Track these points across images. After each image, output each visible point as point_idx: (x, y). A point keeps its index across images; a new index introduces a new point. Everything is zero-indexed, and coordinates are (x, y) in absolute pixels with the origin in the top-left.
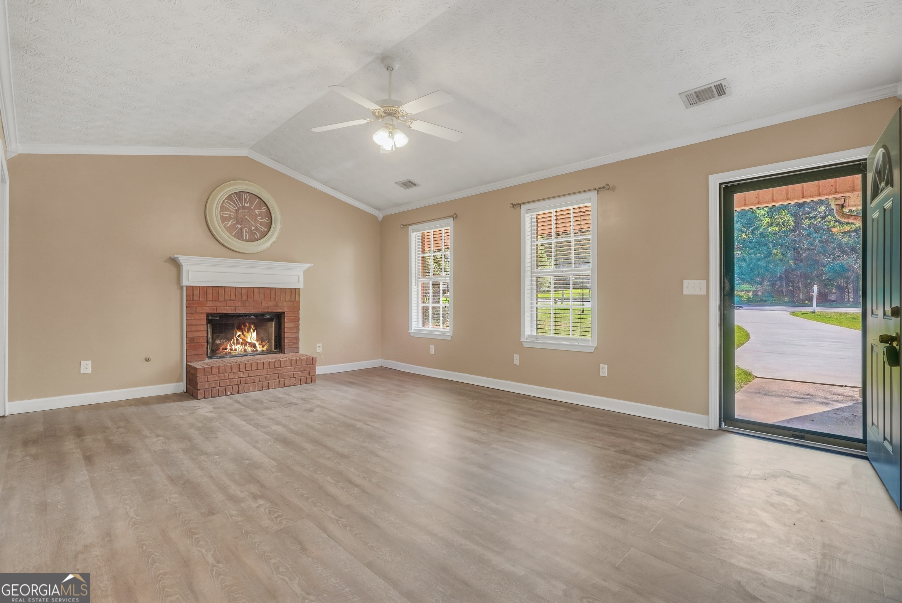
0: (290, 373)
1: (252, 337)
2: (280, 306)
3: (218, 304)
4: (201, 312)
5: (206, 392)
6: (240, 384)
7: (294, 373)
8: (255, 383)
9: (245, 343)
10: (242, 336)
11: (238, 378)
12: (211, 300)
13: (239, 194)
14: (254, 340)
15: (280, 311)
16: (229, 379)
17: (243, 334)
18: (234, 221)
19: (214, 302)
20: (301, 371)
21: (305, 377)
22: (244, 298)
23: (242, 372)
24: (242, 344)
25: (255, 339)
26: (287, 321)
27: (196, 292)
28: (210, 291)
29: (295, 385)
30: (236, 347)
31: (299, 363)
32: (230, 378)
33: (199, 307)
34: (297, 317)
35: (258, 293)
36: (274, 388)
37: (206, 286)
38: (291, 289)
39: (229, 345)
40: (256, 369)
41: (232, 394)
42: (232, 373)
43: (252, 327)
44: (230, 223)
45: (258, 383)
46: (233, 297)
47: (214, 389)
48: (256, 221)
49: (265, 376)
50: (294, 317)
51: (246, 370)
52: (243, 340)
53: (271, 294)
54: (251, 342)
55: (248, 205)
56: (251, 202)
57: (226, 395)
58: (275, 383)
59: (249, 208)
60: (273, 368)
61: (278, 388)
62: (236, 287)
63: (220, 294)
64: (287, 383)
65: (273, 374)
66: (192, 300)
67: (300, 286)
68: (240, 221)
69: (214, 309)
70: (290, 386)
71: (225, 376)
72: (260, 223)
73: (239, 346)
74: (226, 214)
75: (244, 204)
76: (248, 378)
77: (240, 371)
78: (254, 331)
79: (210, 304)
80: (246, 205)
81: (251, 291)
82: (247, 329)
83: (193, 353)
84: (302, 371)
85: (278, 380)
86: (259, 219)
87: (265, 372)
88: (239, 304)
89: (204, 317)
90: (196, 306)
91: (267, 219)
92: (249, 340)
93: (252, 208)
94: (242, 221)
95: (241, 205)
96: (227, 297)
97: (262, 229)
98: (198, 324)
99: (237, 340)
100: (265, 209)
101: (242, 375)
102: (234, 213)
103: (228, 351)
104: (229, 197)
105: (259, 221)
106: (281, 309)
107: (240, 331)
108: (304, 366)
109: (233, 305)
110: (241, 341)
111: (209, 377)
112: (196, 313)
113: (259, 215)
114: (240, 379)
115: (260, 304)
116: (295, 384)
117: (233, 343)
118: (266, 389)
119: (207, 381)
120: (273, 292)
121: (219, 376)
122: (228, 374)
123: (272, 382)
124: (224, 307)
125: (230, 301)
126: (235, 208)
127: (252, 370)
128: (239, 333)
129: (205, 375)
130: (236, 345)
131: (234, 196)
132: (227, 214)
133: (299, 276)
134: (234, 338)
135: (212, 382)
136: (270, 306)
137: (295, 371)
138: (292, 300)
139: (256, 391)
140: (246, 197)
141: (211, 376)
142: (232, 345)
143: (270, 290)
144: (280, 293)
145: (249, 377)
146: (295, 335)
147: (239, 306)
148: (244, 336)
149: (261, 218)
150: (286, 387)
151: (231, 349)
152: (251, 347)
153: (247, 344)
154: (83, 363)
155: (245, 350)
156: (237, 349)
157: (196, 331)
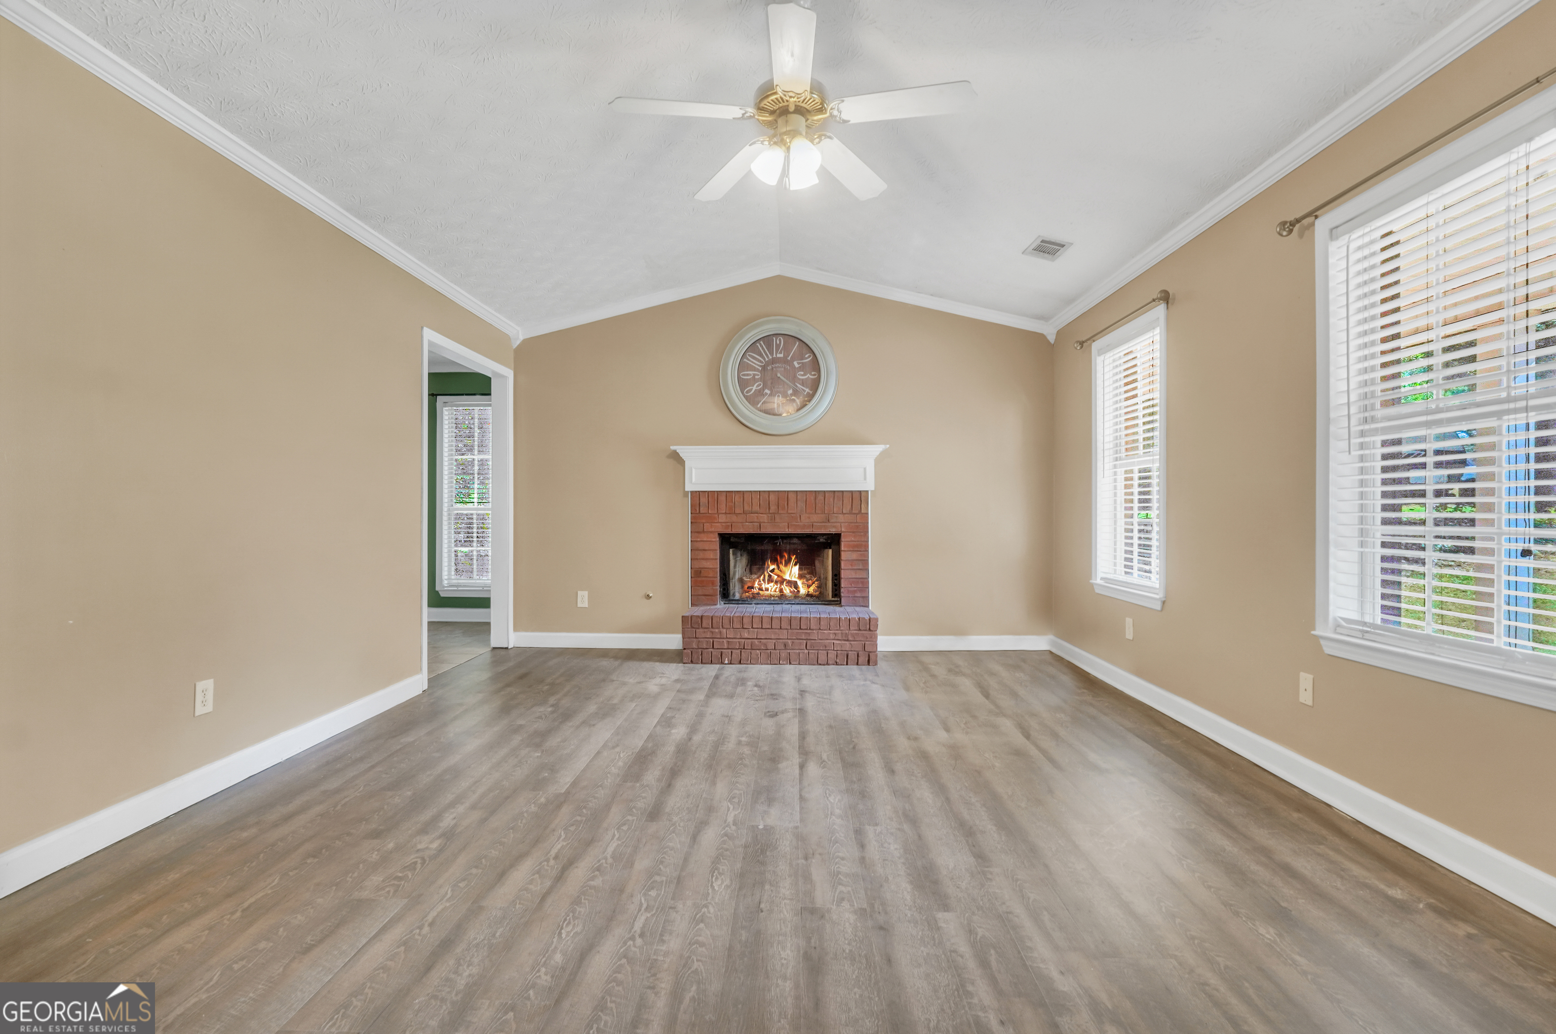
0: (828, 641)
1: (792, 572)
2: (832, 523)
3: (734, 518)
4: (710, 530)
5: (693, 655)
6: (744, 648)
7: (835, 642)
8: (767, 651)
9: (782, 581)
10: (776, 571)
11: (741, 638)
12: (724, 512)
13: (767, 340)
14: (795, 577)
15: (833, 531)
16: (727, 638)
17: (779, 568)
18: (761, 384)
19: (728, 515)
20: (848, 640)
21: (856, 653)
22: (773, 508)
23: (746, 630)
24: (776, 582)
25: (797, 576)
26: (846, 549)
27: (704, 500)
28: (722, 498)
29: (837, 664)
30: (767, 586)
31: (844, 626)
32: (728, 636)
33: (708, 523)
34: (863, 543)
35: (795, 500)
36: (799, 664)
37: (717, 491)
38: (852, 492)
39: (757, 583)
40: (768, 627)
41: (731, 664)
42: (732, 630)
43: (793, 558)
44: (754, 388)
45: (772, 651)
46: (756, 508)
47: (706, 650)
48: (794, 379)
49: (784, 641)
50: (858, 541)
51: (752, 627)
52: (778, 576)
53: (817, 501)
54: (790, 579)
55: (782, 355)
56: (787, 349)
57: (722, 663)
58: (801, 655)
59: (784, 361)
60: (798, 629)
61: (806, 664)
62: (760, 491)
63: (736, 503)
64: (823, 658)
65: (797, 639)
66: (698, 512)
67: (869, 485)
68: (769, 383)
69: (729, 526)
70: (828, 664)
71: (720, 632)
72: (801, 382)
73: (772, 584)
74: (748, 375)
75: (776, 355)
76: (756, 641)
77: (743, 628)
78: (795, 565)
79: (722, 518)
80: (779, 355)
81: (783, 497)
82: (785, 561)
83: (700, 593)
84: (850, 641)
85: (806, 651)
86: (801, 376)
87: (784, 634)
88: (764, 518)
89: (714, 538)
90: (704, 521)
91: (813, 373)
92: (787, 577)
93: (789, 358)
94: (772, 383)
95: (770, 357)
96: (746, 508)
97: (805, 391)
98: (707, 548)
99: (770, 576)
100: (809, 357)
101: (746, 635)
102: (761, 372)
103: (755, 591)
104: (753, 347)
105: (799, 379)
106: (834, 527)
107: (774, 564)
108: (853, 632)
109: (756, 520)
110: (776, 577)
111: (697, 630)
112: (704, 532)
113: (800, 369)
114: (743, 640)
115: (799, 519)
116: (836, 662)
117: (764, 580)
118: (785, 662)
119: (696, 638)
120: (821, 497)
121: (712, 632)
122: (725, 630)
123: (794, 653)
124: (741, 523)
125: (752, 513)
126: (762, 362)
127: (762, 628)
128: (772, 567)
129: (692, 627)
130: (768, 583)
131: (760, 344)
132: (750, 375)
133: (865, 469)
134: (766, 573)
135: (702, 640)
136: (815, 522)
137: (836, 638)
138: (853, 512)
139: (768, 664)
140: (778, 342)
141: (701, 630)
142: (762, 582)
143: (816, 495)
144: (831, 500)
145: (757, 639)
146: (860, 575)
147: (765, 521)
148: (781, 571)
149: (802, 373)
150: (820, 664)
151: (761, 589)
152: (791, 587)
153: (785, 583)
154: (580, 593)
155: (781, 591)
156: (770, 590)
157: (703, 559)
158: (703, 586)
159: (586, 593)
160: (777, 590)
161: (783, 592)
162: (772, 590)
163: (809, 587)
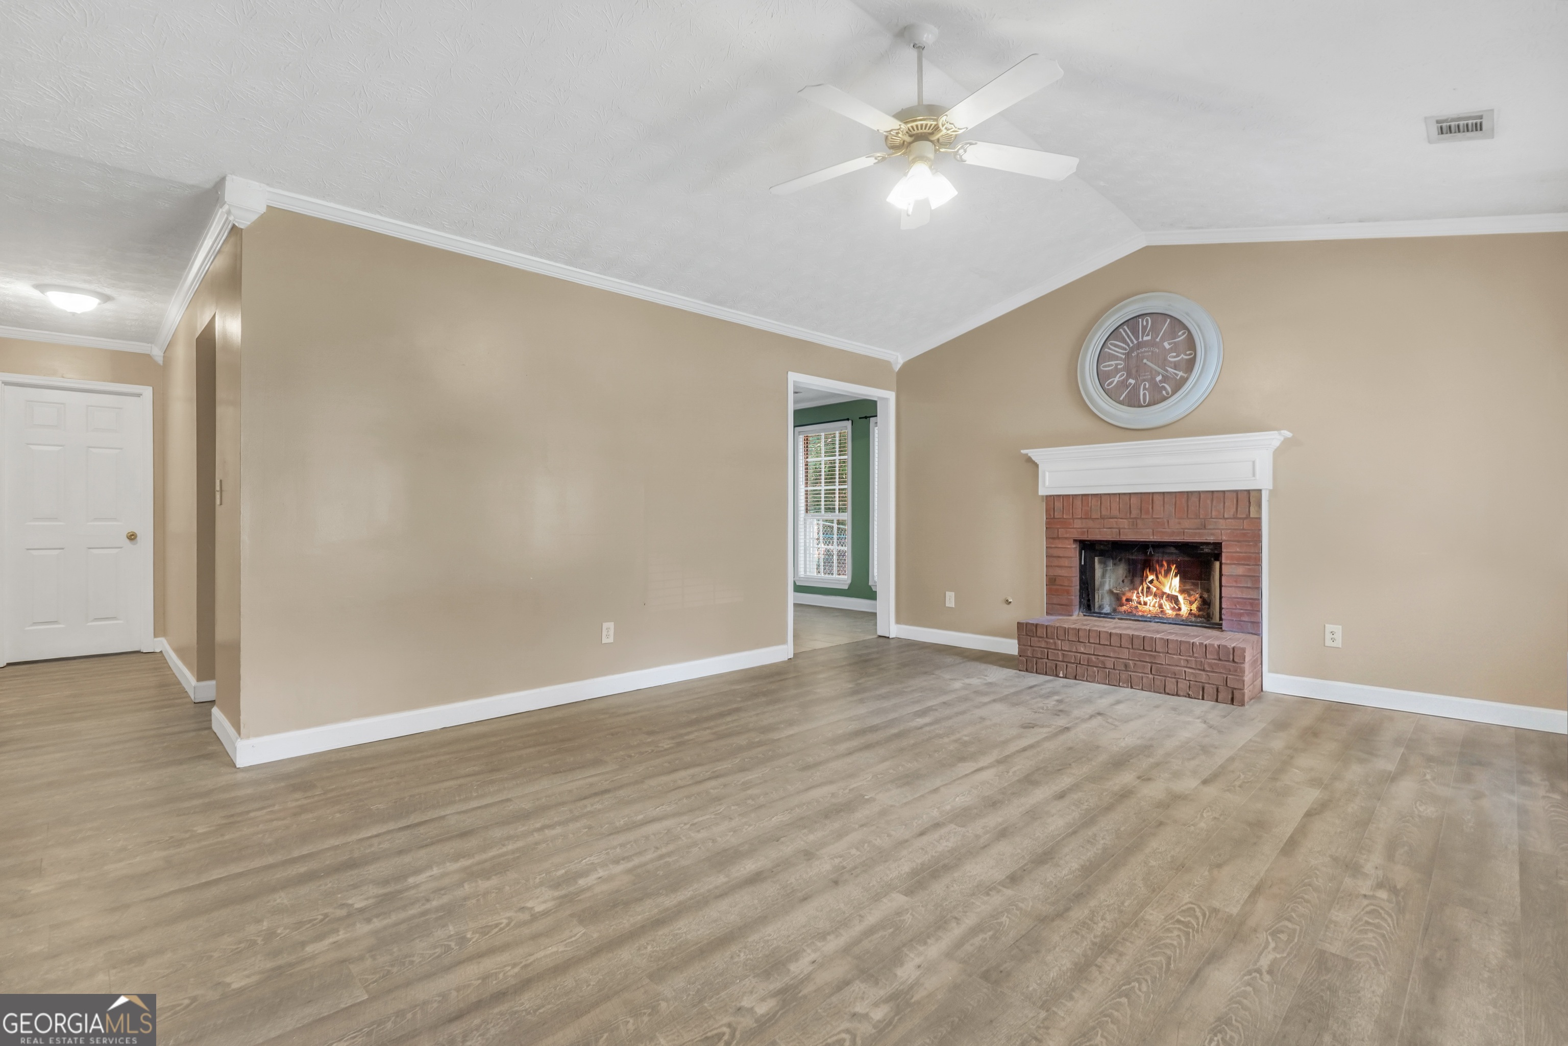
0: (1178, 668)
1: (1172, 584)
2: (1210, 529)
3: (1090, 524)
4: (1065, 536)
5: (1028, 663)
6: (1080, 663)
7: (1187, 670)
8: (1106, 670)
9: (1160, 595)
10: (1155, 582)
11: (1076, 652)
12: (1080, 517)
13: (1132, 323)
14: (1175, 590)
15: (1211, 539)
16: (1062, 650)
17: (1157, 577)
18: (1124, 375)
19: (1084, 521)
20: (1204, 670)
21: (1214, 686)
22: (1135, 512)
23: (1082, 644)
24: (1155, 595)
25: (1178, 590)
26: (1228, 562)
27: (1058, 505)
28: (1078, 503)
29: (1189, 696)
30: (1146, 599)
31: (1199, 653)
32: (1063, 649)
33: (1063, 528)
34: (1253, 555)
35: (1162, 503)
36: (1142, 690)
37: (1072, 495)
38: (1237, 492)
39: (1135, 595)
40: (1107, 643)
41: (1066, 678)
42: (1067, 642)
43: (1173, 567)
44: (1116, 379)
45: (1110, 670)
46: (1115, 512)
47: (1040, 660)
48: (1164, 363)
49: (1124, 661)
50: (1246, 553)
51: (1089, 642)
52: (1158, 589)
53: (1190, 504)
54: (1170, 593)
55: (1149, 338)
56: (1155, 330)
57: (1057, 676)
58: (1144, 680)
59: (1152, 344)
60: (1141, 650)
61: (1150, 691)
62: (1119, 494)
63: (1093, 507)
64: (1171, 686)
65: (1140, 661)
66: (1052, 517)
67: (1263, 481)
68: (1134, 371)
69: (1085, 532)
70: (1177, 695)
71: (1055, 643)
72: (1173, 365)
73: (1150, 598)
74: (1109, 366)
75: (1142, 338)
76: (1093, 657)
77: (1079, 641)
78: (1176, 576)
79: (1078, 524)
80: (1145, 338)
81: (1147, 499)
82: (1165, 571)
83: (1055, 602)
84: (1207, 671)
85: (1151, 676)
86: (1172, 358)
87: (1125, 654)
88: (1125, 523)
89: (1070, 544)
90: (1059, 526)
91: (1188, 352)
92: (1167, 590)
93: (1158, 340)
94: (1137, 371)
95: (1135, 342)
96: (1103, 513)
97: (1177, 375)
98: (1061, 555)
99: (1148, 588)
100: (1183, 334)
101: (1082, 650)
102: (1124, 360)
103: (1134, 604)
104: (1114, 334)
105: (1171, 362)
106: (1212, 534)
107: (1153, 574)
108: (1210, 661)
109: (1115, 526)
110: (1154, 589)
111: (1032, 639)
112: (1058, 538)
113: (1171, 350)
114: (1079, 655)
115: (1166, 524)
116: (1189, 695)
117: (1142, 593)
118: (1125, 685)
119: (1030, 646)
120: (1194, 499)
121: (1047, 642)
122: (1060, 642)
123: (1137, 676)
124: (1099, 528)
125: (1110, 518)
126: (1126, 350)
127: (1099, 644)
128: (1151, 577)
129: (1027, 635)
130: (1147, 596)
131: (1124, 329)
132: (1111, 365)
133: (1254, 462)
134: (1144, 583)
135: (1037, 649)
136: (1188, 529)
137: (1189, 666)
138: (1239, 516)
139: (1106, 684)
140: (1145, 323)
141: (1036, 639)
142: (1141, 595)
143: (1188, 496)
144: (1209, 502)
145: (1094, 655)
146: (1251, 594)
147: (1126, 527)
148: (1160, 582)
149: (1175, 354)
150: (1168, 694)
151: (1140, 603)
152: (1172, 603)
153: (1165, 597)
154: (948, 593)
155: (1161, 606)
156: (1148, 604)
157: (1058, 566)
158: (1058, 595)
159: (952, 594)
160: (1157, 605)
161: (1163, 608)
162: (1151, 605)
163: (1191, 603)
